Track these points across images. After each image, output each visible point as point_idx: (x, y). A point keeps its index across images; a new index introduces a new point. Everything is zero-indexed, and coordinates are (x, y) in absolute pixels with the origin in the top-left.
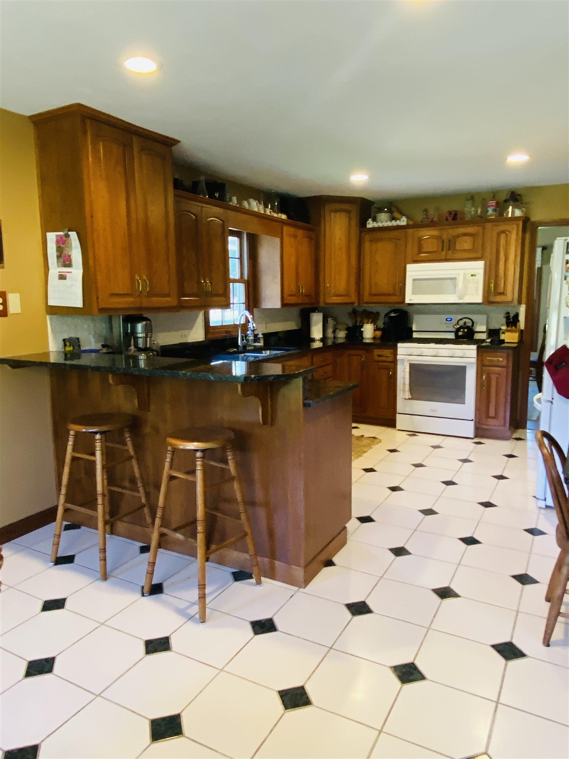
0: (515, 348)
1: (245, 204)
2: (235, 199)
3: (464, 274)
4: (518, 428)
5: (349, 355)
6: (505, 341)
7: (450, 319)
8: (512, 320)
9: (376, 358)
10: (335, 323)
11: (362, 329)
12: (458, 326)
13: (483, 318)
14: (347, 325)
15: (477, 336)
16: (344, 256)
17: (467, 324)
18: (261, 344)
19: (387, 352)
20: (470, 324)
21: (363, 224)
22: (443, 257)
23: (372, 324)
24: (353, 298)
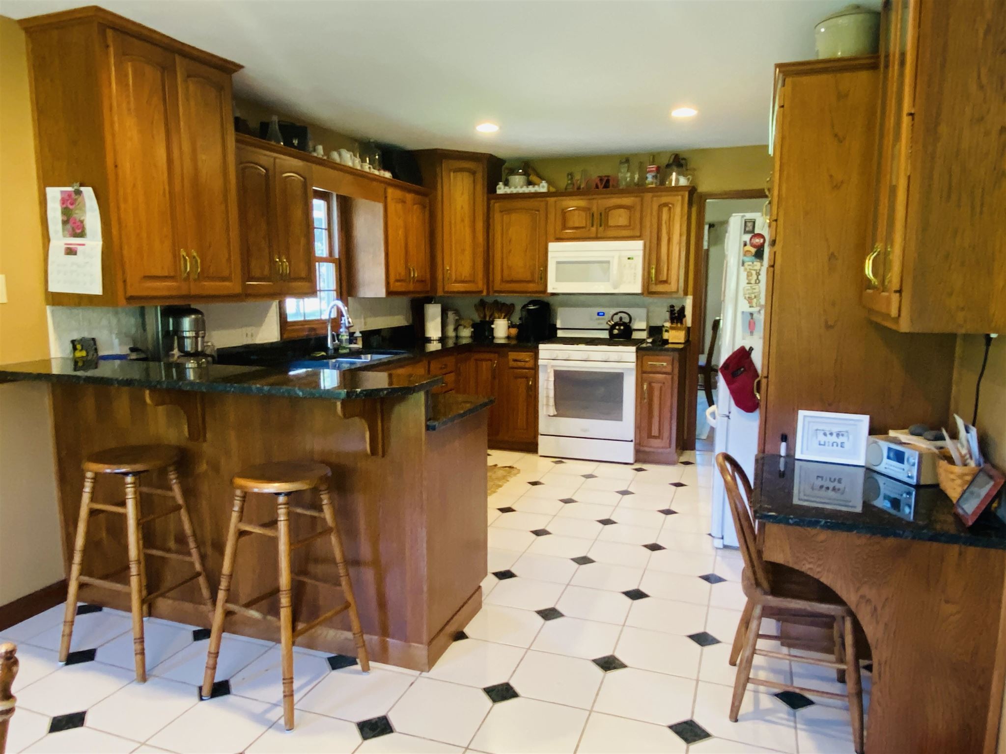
0: (682, 349)
1: (335, 156)
2: (320, 149)
3: (620, 257)
4: (687, 449)
5: (476, 360)
6: (670, 341)
7: (602, 314)
8: (676, 315)
9: (512, 364)
10: (457, 318)
11: (493, 326)
12: (613, 323)
13: (642, 312)
14: (472, 320)
15: (636, 335)
16: (468, 231)
17: (623, 320)
18: (359, 345)
19: (525, 356)
20: (626, 319)
21: (491, 189)
22: (593, 235)
23: (506, 320)
24: (480, 285)
